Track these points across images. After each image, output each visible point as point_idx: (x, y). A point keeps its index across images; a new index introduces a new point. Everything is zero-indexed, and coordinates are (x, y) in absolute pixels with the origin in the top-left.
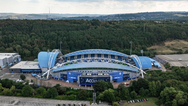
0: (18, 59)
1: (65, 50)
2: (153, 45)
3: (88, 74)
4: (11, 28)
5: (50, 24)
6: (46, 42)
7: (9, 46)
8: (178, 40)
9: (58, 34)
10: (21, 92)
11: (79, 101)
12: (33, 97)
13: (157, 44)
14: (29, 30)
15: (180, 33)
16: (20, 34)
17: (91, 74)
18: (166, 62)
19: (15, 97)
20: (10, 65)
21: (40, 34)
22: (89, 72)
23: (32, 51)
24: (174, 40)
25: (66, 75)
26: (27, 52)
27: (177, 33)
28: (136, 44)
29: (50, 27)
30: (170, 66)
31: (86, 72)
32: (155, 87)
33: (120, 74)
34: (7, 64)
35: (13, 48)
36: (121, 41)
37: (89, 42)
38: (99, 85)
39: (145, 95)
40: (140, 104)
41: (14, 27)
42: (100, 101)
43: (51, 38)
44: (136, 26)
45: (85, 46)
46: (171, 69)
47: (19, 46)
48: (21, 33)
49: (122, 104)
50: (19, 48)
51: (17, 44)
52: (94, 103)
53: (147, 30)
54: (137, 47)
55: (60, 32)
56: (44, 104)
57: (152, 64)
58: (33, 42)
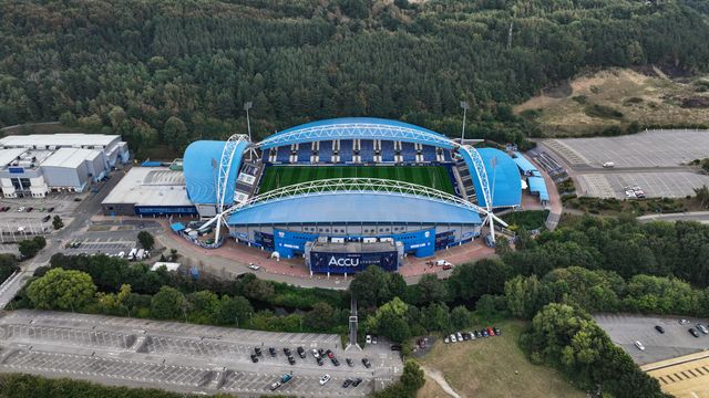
0: (119, 156)
1: (261, 121)
2: (532, 95)
3: (334, 240)
4: (86, 40)
5: (207, 20)
6: (202, 95)
7: (86, 111)
8: (614, 69)
9: (238, 61)
10: (148, 305)
11: (312, 335)
12: (183, 320)
13: (548, 91)
14: (142, 44)
15: (624, 47)
16: (116, 60)
17: (342, 240)
18: (564, 174)
19: (135, 320)
20: (100, 178)
21: (180, 60)
22: (336, 231)
23: (160, 129)
24: (603, 73)
25: (271, 237)
26: (147, 131)
27: (616, 45)
28: (479, 98)
29: (210, 30)
30: (575, 196)
31: (327, 230)
32: (522, 296)
33: (427, 234)
34: (90, 179)
35: (101, 116)
36: (435, 89)
37: (336, 92)
38: (367, 285)
39: (493, 313)
40: (477, 347)
41: (94, 32)
42: (368, 337)
43: (216, 77)
44: (484, 21)
45: (322, 106)
46: (575, 207)
47: (120, 109)
48: (119, 56)
49: (428, 346)
50: (119, 117)
51: (112, 100)
52: (354, 343)
53: (519, 39)
54: (482, 106)
55: (242, 52)
56: (218, 347)
57: (524, 185)
58: (161, 94)
